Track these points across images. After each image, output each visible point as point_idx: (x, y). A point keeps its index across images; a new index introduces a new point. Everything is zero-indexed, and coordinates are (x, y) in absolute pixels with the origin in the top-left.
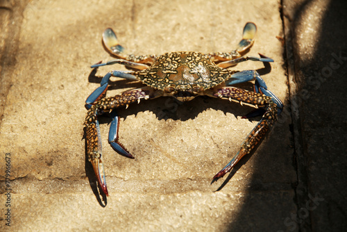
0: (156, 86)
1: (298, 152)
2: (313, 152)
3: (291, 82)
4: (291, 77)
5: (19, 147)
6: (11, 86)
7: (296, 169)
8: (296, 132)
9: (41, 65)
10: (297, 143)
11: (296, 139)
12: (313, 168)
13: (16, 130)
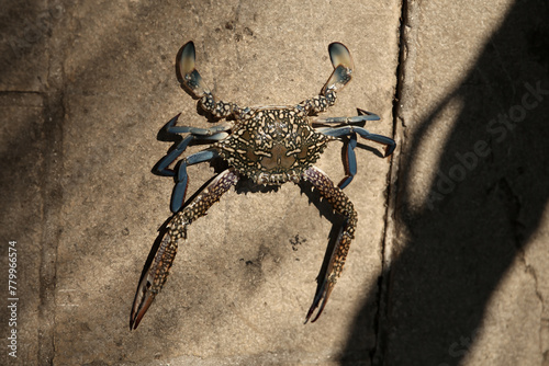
0: (245, 172)
1: (382, 313)
2: (397, 316)
3: (390, 219)
4: (391, 212)
5: (82, 324)
6: (60, 231)
7: (376, 333)
8: (384, 287)
9: (97, 196)
10: (382, 302)
11: (382, 296)
12: (393, 336)
13: (75, 300)
